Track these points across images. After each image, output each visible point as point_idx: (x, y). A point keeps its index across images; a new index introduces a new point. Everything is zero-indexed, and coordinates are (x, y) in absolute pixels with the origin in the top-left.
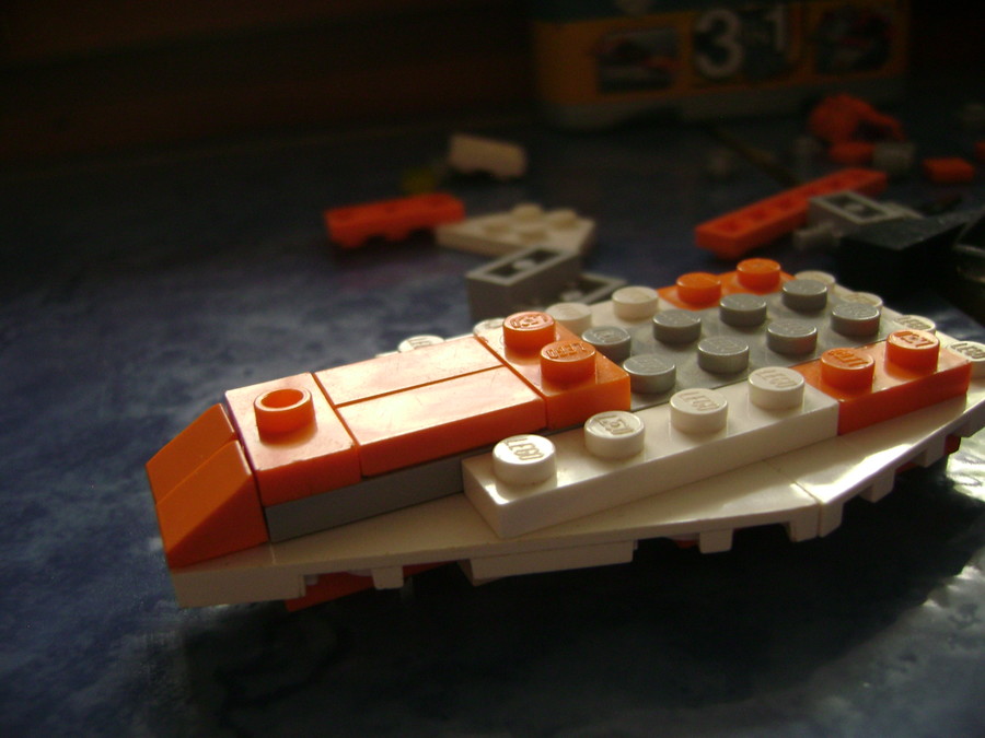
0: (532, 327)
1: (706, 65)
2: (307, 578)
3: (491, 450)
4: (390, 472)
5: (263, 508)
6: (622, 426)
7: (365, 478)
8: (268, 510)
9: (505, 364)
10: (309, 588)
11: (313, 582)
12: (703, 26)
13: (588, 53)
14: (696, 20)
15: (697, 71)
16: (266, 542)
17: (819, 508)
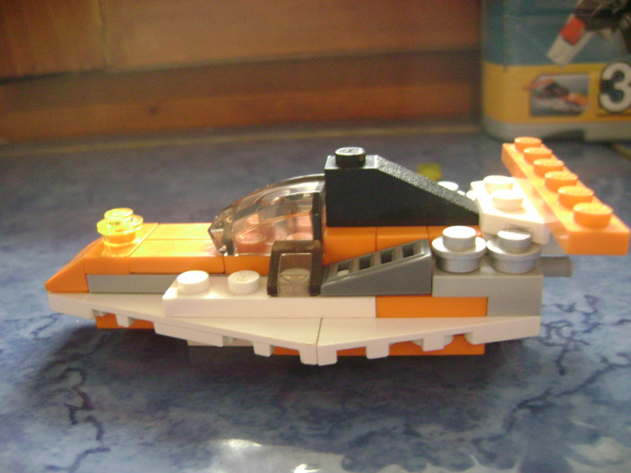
1: (606, 100)
5: (86, 274)
7: (132, 273)
12: (608, 75)
13: (525, 88)
14: (603, 70)
15: (601, 106)
16: (88, 291)
17: (316, 347)
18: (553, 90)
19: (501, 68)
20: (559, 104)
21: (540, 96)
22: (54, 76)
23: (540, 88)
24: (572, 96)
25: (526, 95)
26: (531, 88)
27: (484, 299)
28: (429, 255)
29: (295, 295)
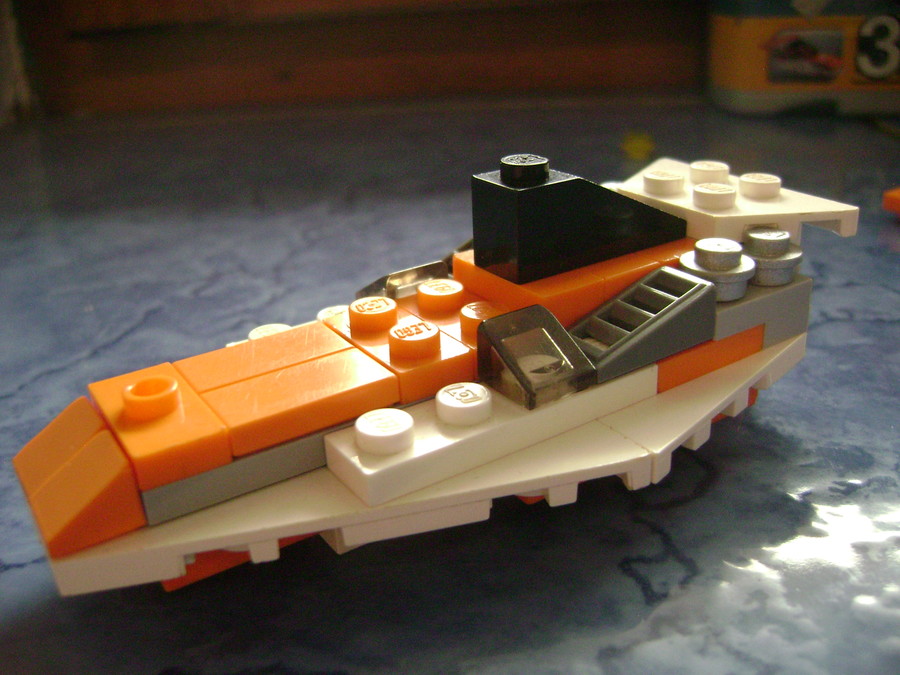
0: (376, 311)
1: (865, 63)
2: (186, 557)
3: (353, 425)
4: (258, 451)
5: (140, 492)
6: (471, 396)
7: (235, 458)
8: (144, 495)
9: (356, 346)
10: (188, 567)
11: (192, 561)
12: (868, 30)
13: (762, 47)
14: (862, 24)
15: (858, 70)
16: (145, 526)
17: (652, 458)
18: (798, 49)
19: (731, 21)
20: (806, 67)
21: (782, 56)
23: (782, 46)
24: (823, 57)
25: (763, 55)
26: (769, 46)
27: (761, 328)
28: (709, 284)
29: (558, 397)
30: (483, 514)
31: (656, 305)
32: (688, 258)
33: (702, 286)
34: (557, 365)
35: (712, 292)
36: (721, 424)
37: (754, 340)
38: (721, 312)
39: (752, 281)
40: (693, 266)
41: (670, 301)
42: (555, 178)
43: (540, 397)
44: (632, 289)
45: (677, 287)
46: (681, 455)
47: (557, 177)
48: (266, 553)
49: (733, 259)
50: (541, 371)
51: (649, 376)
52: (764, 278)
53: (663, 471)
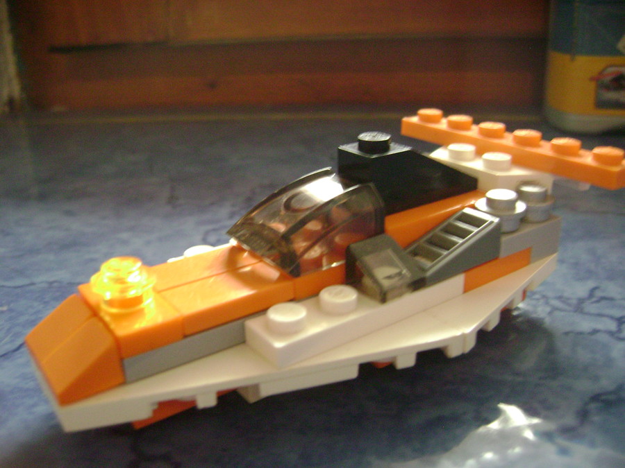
2: (152, 404)
3: (266, 313)
4: (201, 331)
5: (122, 359)
7: (185, 336)
8: (127, 362)
9: (262, 261)
10: (154, 411)
11: (156, 407)
13: (592, 79)
16: (124, 383)
17: (464, 336)
19: (567, 57)
21: (607, 88)
22: (117, 47)
23: (607, 79)
25: (592, 85)
26: (597, 79)
27: (529, 250)
28: (496, 220)
29: (400, 295)
30: (353, 373)
31: (463, 234)
32: (481, 203)
33: (492, 222)
34: (399, 274)
35: (499, 226)
36: (506, 314)
37: (524, 258)
38: (504, 239)
39: (523, 219)
40: (485, 208)
41: (471, 232)
42: (394, 150)
43: (389, 296)
44: (445, 224)
45: (476, 222)
46: (482, 334)
47: (396, 149)
48: (207, 401)
49: (511, 204)
50: (389, 277)
51: (458, 281)
52: (531, 217)
53: (471, 344)
